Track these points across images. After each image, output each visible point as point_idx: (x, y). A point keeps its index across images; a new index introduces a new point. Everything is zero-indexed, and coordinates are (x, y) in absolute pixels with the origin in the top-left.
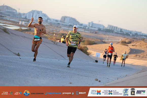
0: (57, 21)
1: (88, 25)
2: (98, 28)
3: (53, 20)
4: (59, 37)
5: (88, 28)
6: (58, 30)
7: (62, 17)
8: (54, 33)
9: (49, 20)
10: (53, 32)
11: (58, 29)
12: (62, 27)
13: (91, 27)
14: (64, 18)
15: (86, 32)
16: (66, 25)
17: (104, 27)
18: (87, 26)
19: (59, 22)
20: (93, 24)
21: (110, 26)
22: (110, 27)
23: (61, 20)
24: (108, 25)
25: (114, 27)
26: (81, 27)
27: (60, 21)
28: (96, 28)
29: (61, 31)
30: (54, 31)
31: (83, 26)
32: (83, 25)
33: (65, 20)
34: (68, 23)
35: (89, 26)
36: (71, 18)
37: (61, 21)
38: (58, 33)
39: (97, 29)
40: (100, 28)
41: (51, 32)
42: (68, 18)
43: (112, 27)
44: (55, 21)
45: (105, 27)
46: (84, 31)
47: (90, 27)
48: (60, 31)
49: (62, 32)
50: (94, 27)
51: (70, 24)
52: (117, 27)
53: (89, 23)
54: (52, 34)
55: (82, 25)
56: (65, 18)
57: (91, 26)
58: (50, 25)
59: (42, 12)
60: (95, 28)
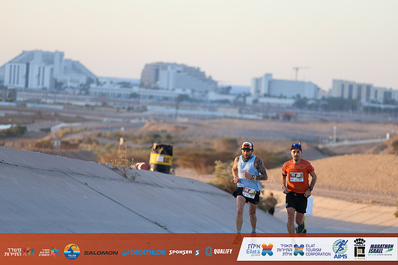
0: (125, 84)
1: (252, 91)
2: (293, 98)
3: (112, 83)
4: (143, 149)
5: (255, 101)
6: (133, 121)
7: (147, 66)
8: (118, 136)
9: (93, 86)
10: (116, 131)
11: (134, 118)
12: (149, 107)
13: (267, 95)
14: (155, 71)
15: (246, 119)
16: (166, 99)
17: (317, 89)
18: (249, 95)
19: (135, 89)
20: (271, 83)
21: (342, 84)
22: (343, 86)
23: (142, 80)
24: (335, 81)
25: (360, 87)
26: (226, 102)
27: (139, 83)
28: (285, 97)
29: (146, 125)
30: (119, 128)
31: (234, 94)
32: (231, 92)
33: (157, 79)
34: (173, 90)
35: (258, 91)
36: (181, 69)
37: (142, 85)
38: (136, 134)
39: (291, 102)
40: (302, 96)
41: (108, 133)
42: (169, 68)
43: (351, 87)
44: (117, 87)
45: (324, 91)
46: (238, 115)
47: (260, 97)
48: (142, 124)
49: (152, 128)
50: (278, 95)
51: (179, 91)
52: (369, 87)
53: (257, 81)
54: (111, 139)
55: (227, 90)
56: (157, 71)
57: (264, 90)
58: (100, 104)
59: (62, 54)
60: (281, 97)
